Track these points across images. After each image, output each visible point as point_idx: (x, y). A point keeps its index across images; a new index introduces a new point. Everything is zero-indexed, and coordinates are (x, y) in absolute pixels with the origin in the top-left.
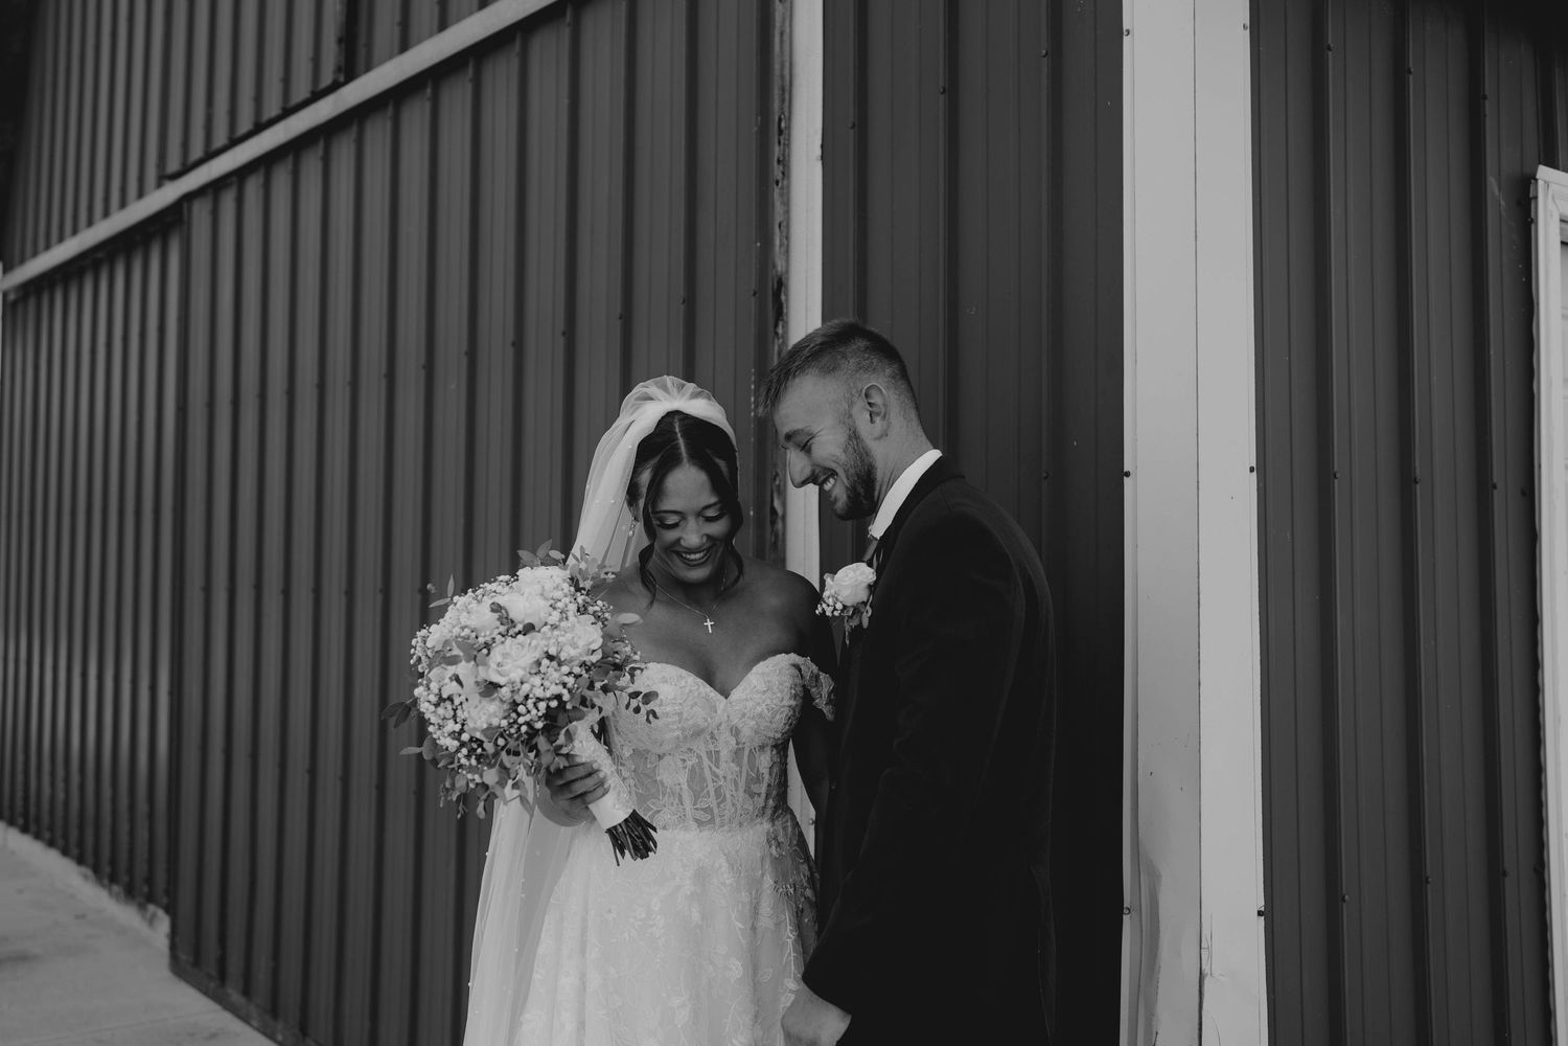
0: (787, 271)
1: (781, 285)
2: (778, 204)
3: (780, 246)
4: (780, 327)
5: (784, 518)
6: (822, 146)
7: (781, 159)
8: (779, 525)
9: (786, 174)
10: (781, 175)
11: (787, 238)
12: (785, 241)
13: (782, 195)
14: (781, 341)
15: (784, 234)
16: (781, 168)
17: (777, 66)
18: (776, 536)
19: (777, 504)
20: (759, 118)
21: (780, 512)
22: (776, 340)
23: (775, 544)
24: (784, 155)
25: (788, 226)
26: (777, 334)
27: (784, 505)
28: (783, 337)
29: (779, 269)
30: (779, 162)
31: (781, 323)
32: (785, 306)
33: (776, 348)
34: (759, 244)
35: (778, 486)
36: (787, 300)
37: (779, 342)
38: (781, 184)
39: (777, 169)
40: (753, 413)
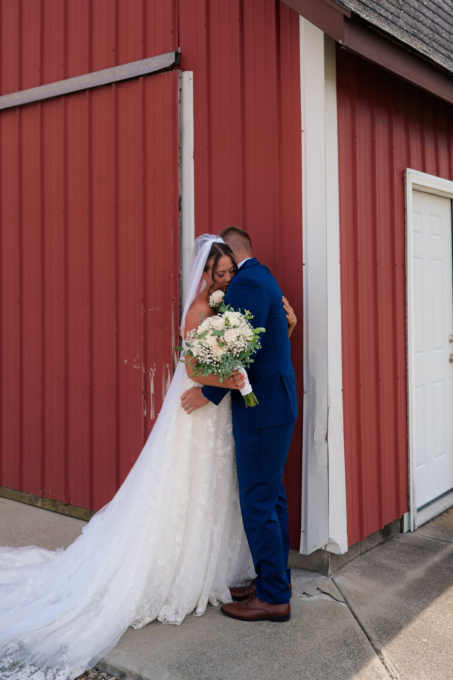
0: (182, 195)
1: (180, 199)
2: (179, 172)
3: (180, 186)
5: (182, 277)
6: (194, 153)
8: (181, 279)
9: (181, 162)
13: (180, 169)
17: (179, 126)
18: (180, 283)
19: (180, 272)
20: (173, 143)
21: (181, 275)
23: (180, 285)
24: (181, 156)
25: (182, 180)
26: (179, 215)
27: (182, 272)
29: (180, 194)
30: (180, 158)
31: (180, 212)
32: (182, 206)
33: (179, 220)
34: (173, 186)
35: (181, 266)
36: (182, 204)
37: (180, 218)
38: (180, 165)
39: (179, 160)
40: (172, 242)
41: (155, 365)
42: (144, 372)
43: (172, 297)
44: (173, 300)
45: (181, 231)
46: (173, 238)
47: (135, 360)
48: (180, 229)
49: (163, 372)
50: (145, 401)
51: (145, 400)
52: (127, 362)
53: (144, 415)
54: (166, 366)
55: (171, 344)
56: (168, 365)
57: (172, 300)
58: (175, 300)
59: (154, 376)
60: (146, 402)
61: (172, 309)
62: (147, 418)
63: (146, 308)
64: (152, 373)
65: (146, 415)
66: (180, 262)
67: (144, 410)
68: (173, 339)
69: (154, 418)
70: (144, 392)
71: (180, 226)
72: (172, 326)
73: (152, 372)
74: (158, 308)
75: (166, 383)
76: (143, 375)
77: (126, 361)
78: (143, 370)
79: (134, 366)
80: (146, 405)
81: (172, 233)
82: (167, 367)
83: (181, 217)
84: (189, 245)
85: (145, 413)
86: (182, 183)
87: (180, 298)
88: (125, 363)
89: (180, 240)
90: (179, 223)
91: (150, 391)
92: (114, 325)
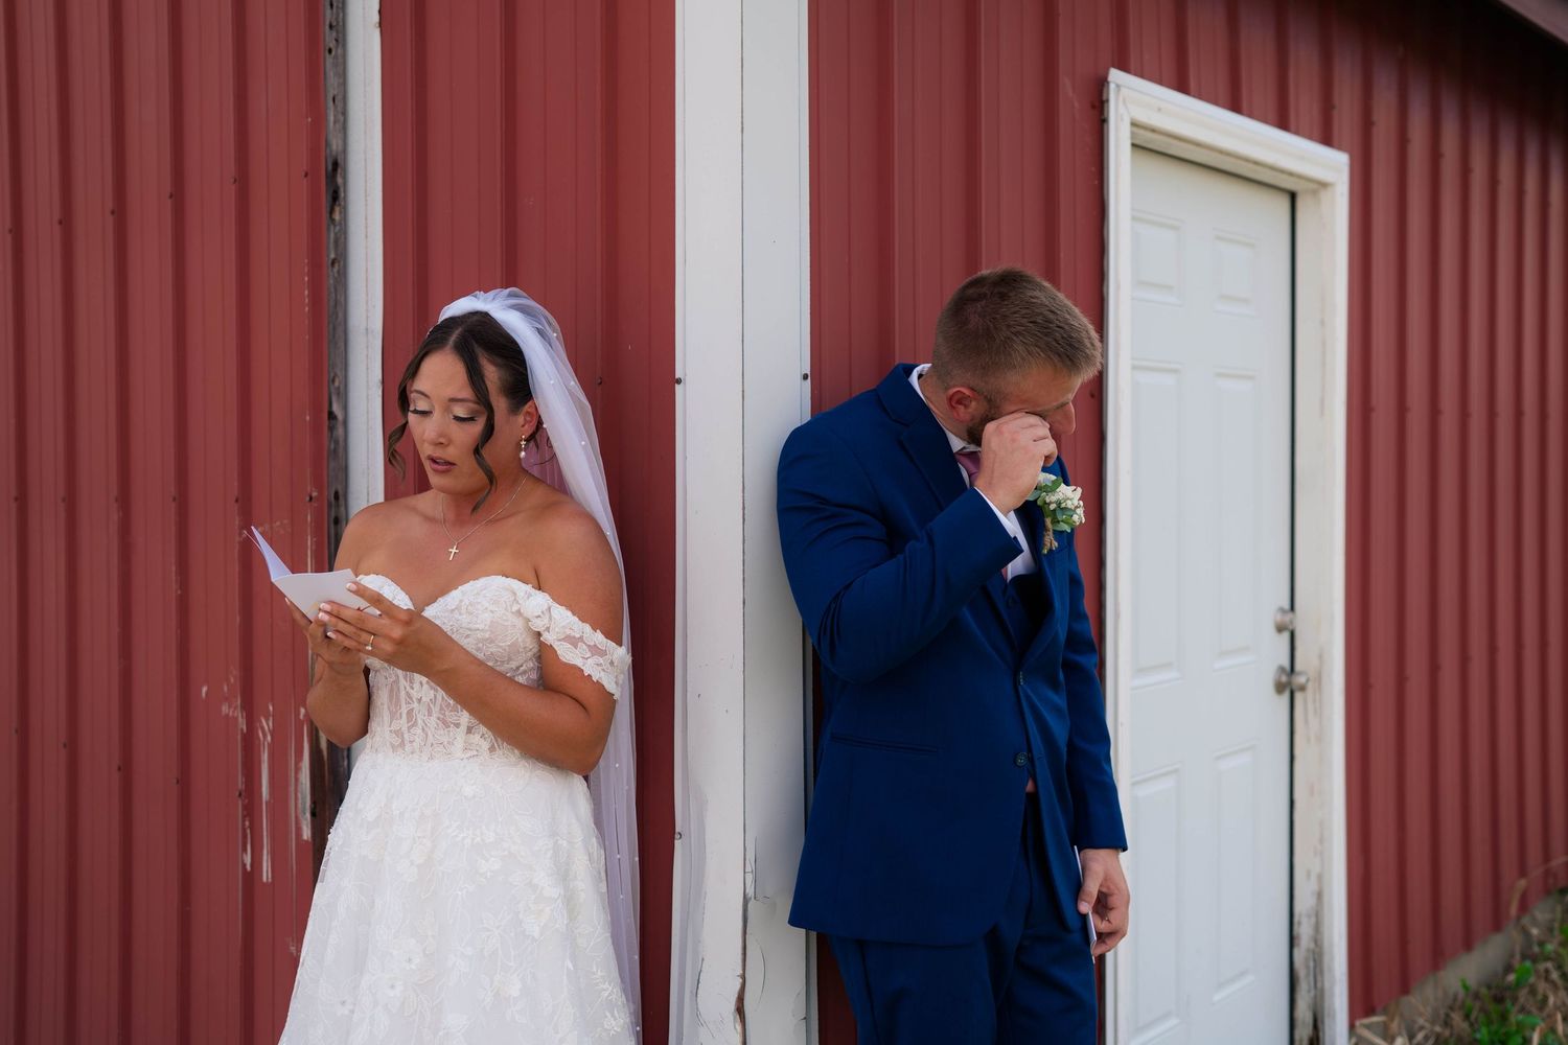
0: (345, 151)
1: (336, 165)
2: (331, 74)
3: (335, 122)
4: (338, 213)
5: (345, 423)
6: (380, 12)
7: (334, 24)
8: (340, 431)
9: (341, 40)
10: (334, 42)
11: (344, 113)
12: (342, 118)
13: (336, 65)
14: (338, 228)
15: (339, 109)
16: (334, 34)
18: (337, 442)
19: (336, 408)
21: (340, 416)
22: (332, 227)
23: (335, 450)
24: (337, 19)
25: (344, 101)
26: (333, 220)
27: (345, 408)
28: (340, 224)
29: (334, 147)
30: (331, 27)
31: (337, 209)
32: (342, 189)
33: (332, 236)
34: (310, 120)
35: (339, 388)
36: (342, 183)
37: (334, 230)
38: (333, 53)
39: (330, 36)
40: (307, 309)
41: (271, 708)
42: (245, 730)
43: (309, 488)
44: (311, 498)
45: (341, 273)
46: (308, 296)
47: (226, 689)
48: (336, 265)
49: (291, 731)
50: (247, 823)
51: (247, 819)
52: (207, 694)
53: (244, 865)
54: (297, 714)
57: (308, 498)
58: (316, 498)
59: (267, 745)
60: (250, 827)
61: (309, 529)
62: (251, 877)
63: (246, 524)
64: (264, 735)
65: (249, 868)
66: (337, 374)
67: (245, 850)
69: (270, 880)
70: (243, 794)
71: (332, 256)
73: (266, 724)
74: (278, 523)
75: (298, 770)
76: (239, 737)
77: (204, 689)
78: (242, 724)
79: (225, 709)
80: (249, 836)
81: (306, 278)
82: (301, 717)
84: (367, 317)
85: (248, 860)
86: (342, 113)
87: (336, 494)
88: (204, 695)
89: (336, 301)
90: (332, 245)
91: (261, 793)
92: (174, 574)
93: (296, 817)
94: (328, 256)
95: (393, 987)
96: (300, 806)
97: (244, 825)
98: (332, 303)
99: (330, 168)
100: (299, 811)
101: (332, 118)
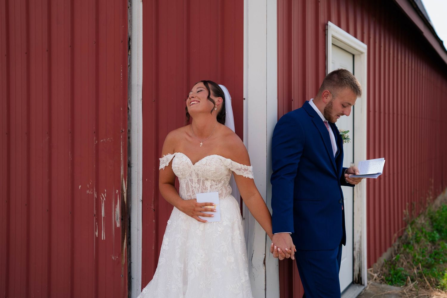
0: (131, 35)
2: (129, 14)
4: (130, 52)
5: (131, 111)
8: (130, 113)
9: (131, 5)
13: (130, 12)
14: (130, 57)
16: (130, 3)
18: (129, 116)
19: (129, 107)
21: (130, 109)
23: (129, 118)
25: (132, 21)
26: (129, 54)
27: (131, 106)
29: (129, 34)
30: (129, 1)
31: (130, 51)
32: (131, 46)
33: (129, 59)
34: (123, 26)
35: (130, 101)
36: (131, 44)
37: (129, 57)
38: (129, 8)
39: (129, 4)
40: (122, 79)
41: (105, 191)
42: (96, 197)
43: (121, 129)
45: (130, 69)
46: (122, 75)
47: (88, 186)
48: (129, 67)
49: (113, 197)
50: (97, 223)
52: (81, 188)
53: (96, 235)
54: (115, 192)
55: (120, 172)
56: (117, 191)
57: (121, 131)
58: (124, 131)
59: (105, 201)
60: (98, 225)
61: (121, 140)
62: (98, 238)
63: (98, 139)
64: (103, 198)
65: (97, 236)
66: (129, 97)
67: (96, 231)
68: (122, 167)
69: (104, 239)
70: (96, 215)
71: (129, 64)
72: (121, 158)
73: (104, 196)
74: (109, 139)
75: (115, 207)
76: (95, 199)
77: (80, 187)
78: (95, 195)
79: (88, 192)
80: (97, 227)
81: (122, 70)
82: (117, 193)
83: (131, 55)
84: (138, 82)
85: (97, 234)
86: (131, 25)
87: (129, 130)
88: (80, 188)
89: (129, 77)
90: (129, 61)
91: (102, 215)
92: (70, 154)
93: (115, 221)
94: (128, 64)
95: (199, 263)
96: (116, 217)
97: (96, 224)
98: (128, 77)
99: (129, 40)
100: (116, 219)
101: (129, 26)
